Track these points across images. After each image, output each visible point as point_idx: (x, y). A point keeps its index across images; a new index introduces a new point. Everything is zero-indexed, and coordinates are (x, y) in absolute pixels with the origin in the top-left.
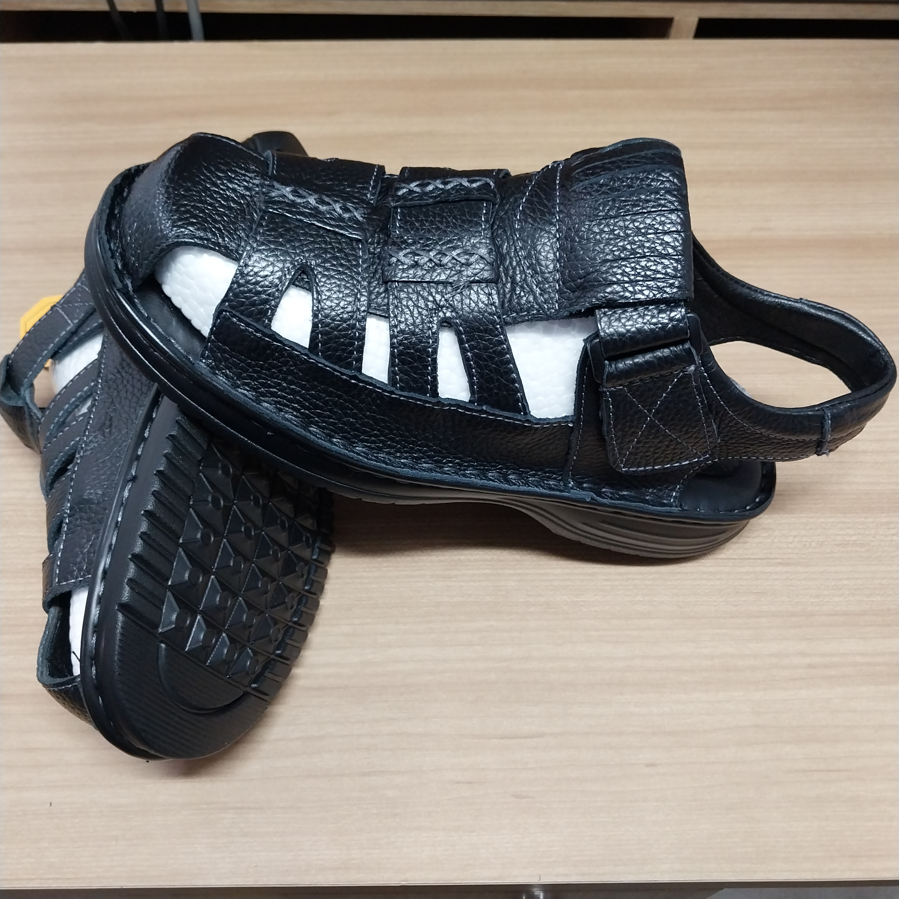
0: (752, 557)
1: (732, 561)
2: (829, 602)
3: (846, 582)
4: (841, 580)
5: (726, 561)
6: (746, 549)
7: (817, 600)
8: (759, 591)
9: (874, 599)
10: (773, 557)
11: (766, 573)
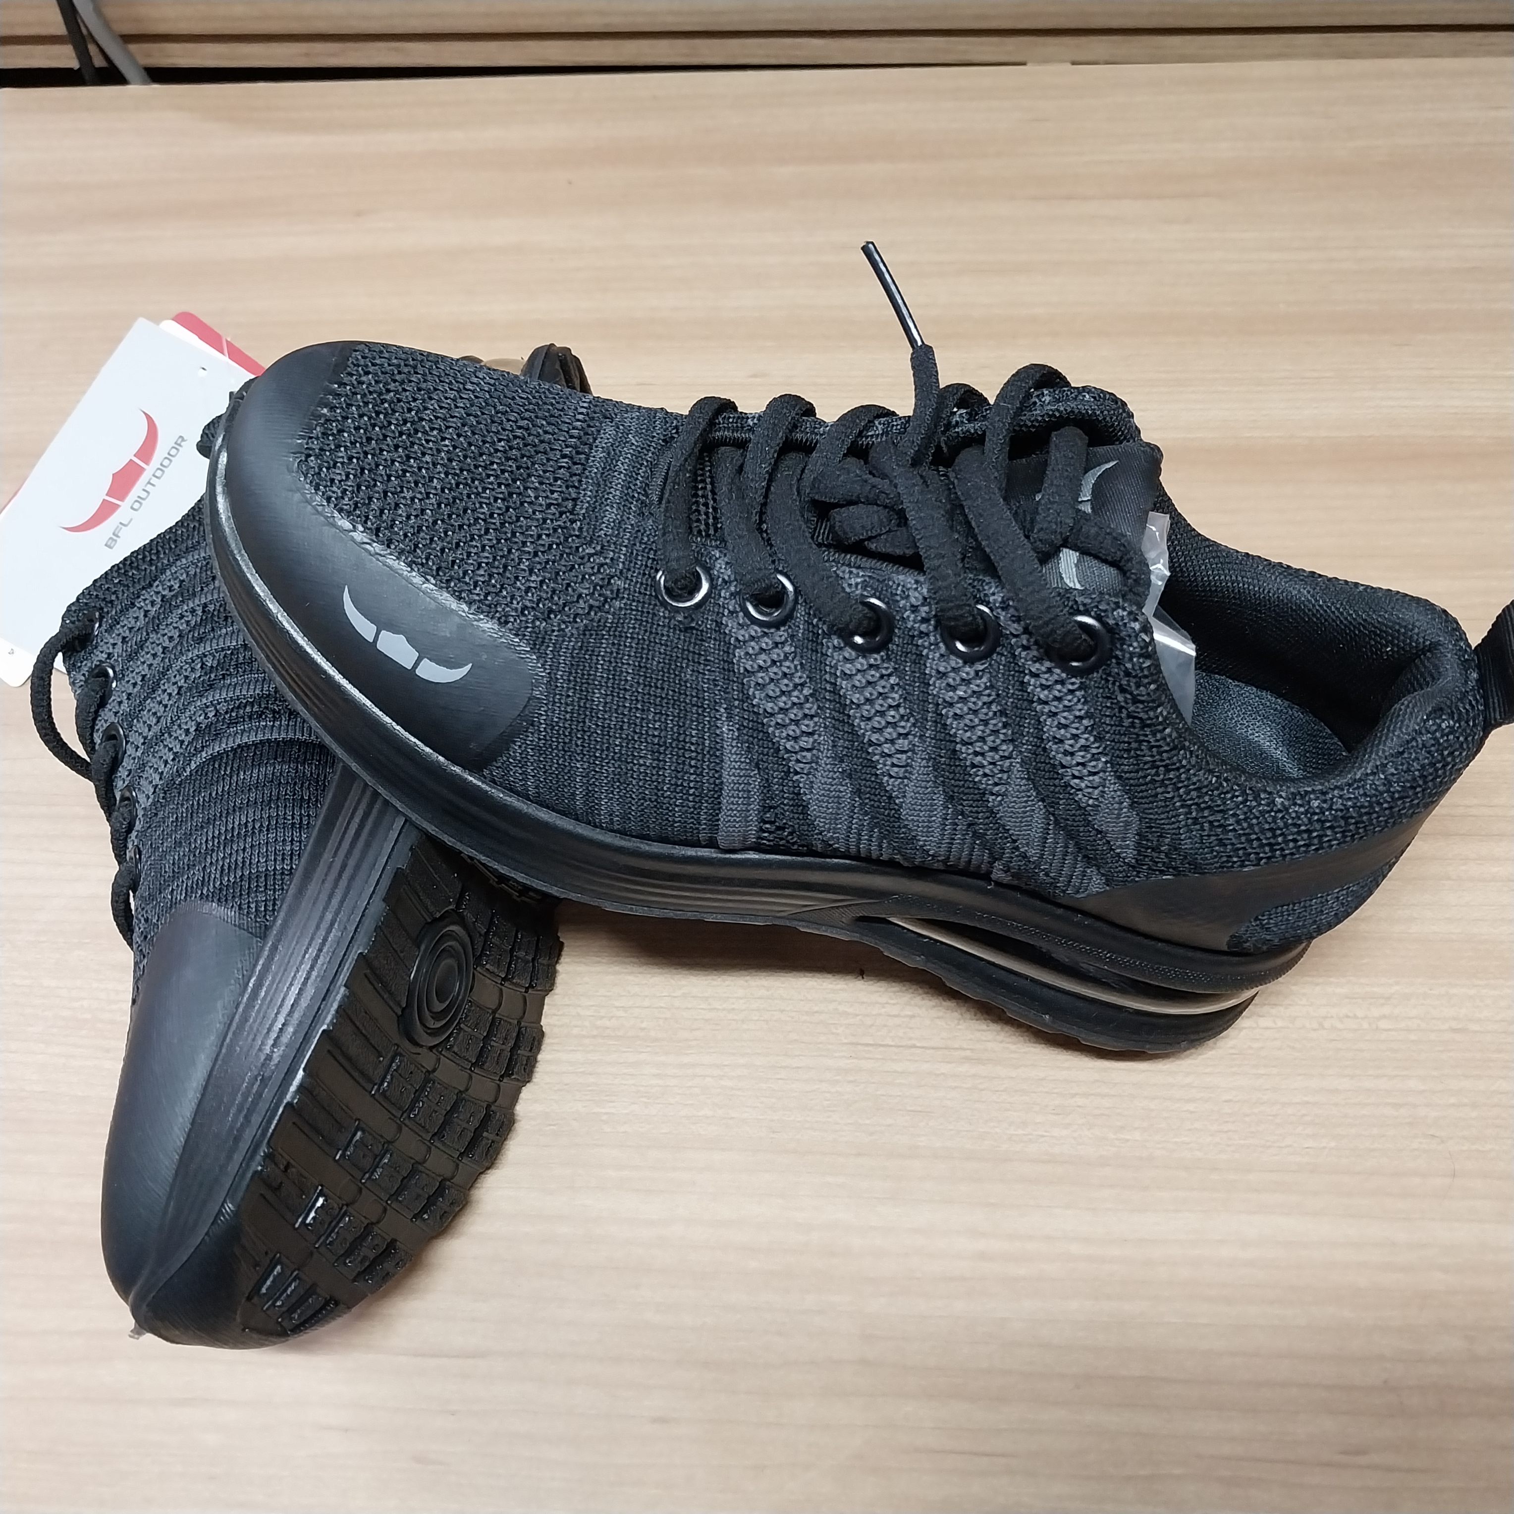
0: (918, 1045)
1: (882, 1049)
2: (1042, 1136)
3: (1080, 1101)
4: (1074, 1095)
5: (870, 1048)
6: (911, 1028)
7: (1020, 1132)
8: (919, 1109)
9: (1128, 1137)
10: (956, 1046)
11: (938, 1075)
